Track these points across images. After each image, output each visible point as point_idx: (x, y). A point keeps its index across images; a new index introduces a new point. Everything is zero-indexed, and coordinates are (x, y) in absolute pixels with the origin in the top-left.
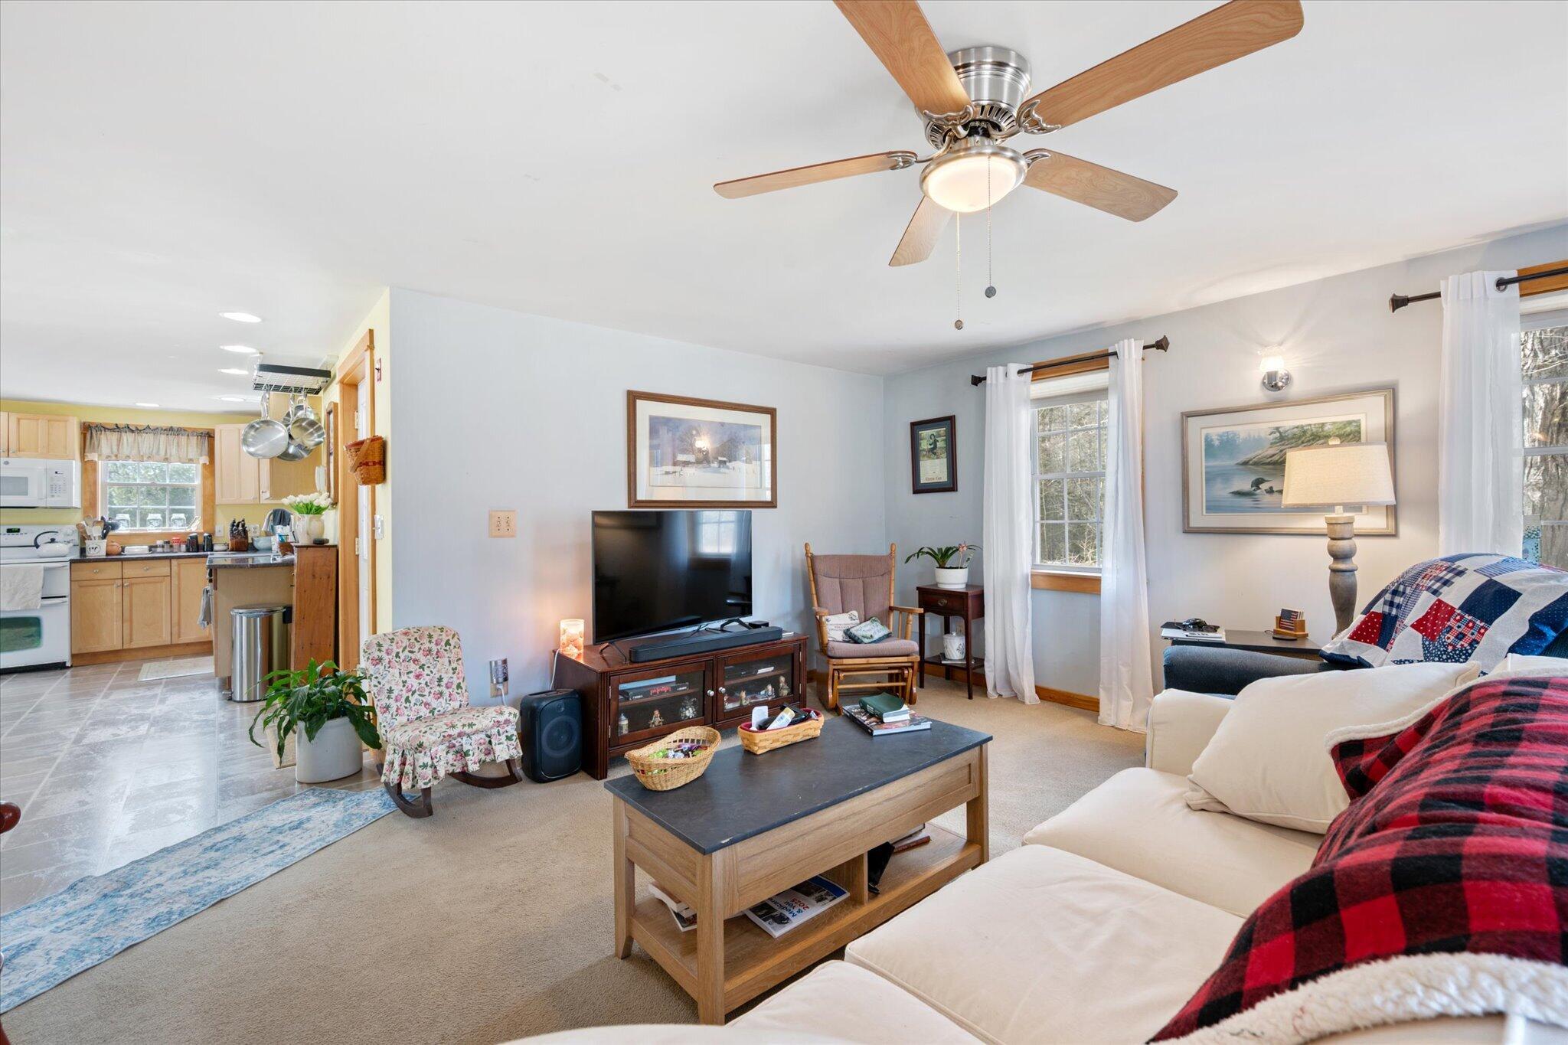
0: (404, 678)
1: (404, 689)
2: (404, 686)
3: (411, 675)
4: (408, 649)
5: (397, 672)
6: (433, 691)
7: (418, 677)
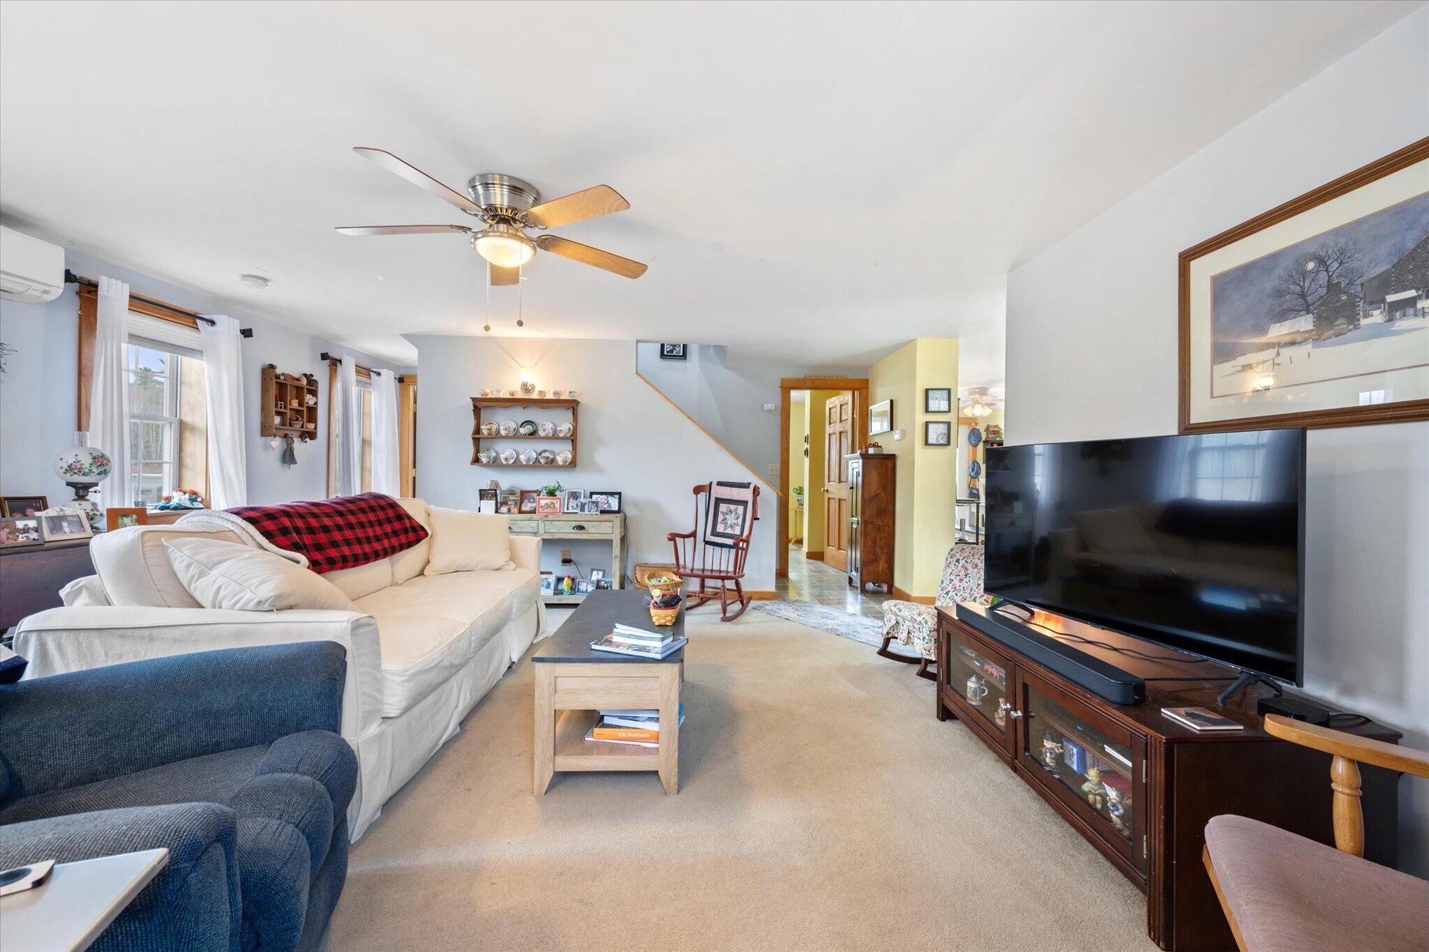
0: (953, 577)
1: (951, 585)
2: (951, 583)
3: (958, 578)
4: (966, 559)
5: (950, 571)
6: (964, 595)
7: (961, 580)
